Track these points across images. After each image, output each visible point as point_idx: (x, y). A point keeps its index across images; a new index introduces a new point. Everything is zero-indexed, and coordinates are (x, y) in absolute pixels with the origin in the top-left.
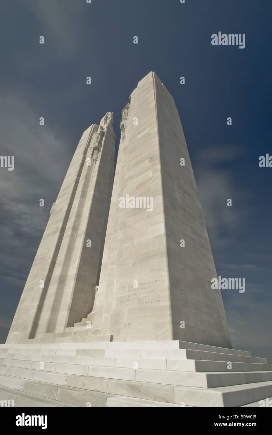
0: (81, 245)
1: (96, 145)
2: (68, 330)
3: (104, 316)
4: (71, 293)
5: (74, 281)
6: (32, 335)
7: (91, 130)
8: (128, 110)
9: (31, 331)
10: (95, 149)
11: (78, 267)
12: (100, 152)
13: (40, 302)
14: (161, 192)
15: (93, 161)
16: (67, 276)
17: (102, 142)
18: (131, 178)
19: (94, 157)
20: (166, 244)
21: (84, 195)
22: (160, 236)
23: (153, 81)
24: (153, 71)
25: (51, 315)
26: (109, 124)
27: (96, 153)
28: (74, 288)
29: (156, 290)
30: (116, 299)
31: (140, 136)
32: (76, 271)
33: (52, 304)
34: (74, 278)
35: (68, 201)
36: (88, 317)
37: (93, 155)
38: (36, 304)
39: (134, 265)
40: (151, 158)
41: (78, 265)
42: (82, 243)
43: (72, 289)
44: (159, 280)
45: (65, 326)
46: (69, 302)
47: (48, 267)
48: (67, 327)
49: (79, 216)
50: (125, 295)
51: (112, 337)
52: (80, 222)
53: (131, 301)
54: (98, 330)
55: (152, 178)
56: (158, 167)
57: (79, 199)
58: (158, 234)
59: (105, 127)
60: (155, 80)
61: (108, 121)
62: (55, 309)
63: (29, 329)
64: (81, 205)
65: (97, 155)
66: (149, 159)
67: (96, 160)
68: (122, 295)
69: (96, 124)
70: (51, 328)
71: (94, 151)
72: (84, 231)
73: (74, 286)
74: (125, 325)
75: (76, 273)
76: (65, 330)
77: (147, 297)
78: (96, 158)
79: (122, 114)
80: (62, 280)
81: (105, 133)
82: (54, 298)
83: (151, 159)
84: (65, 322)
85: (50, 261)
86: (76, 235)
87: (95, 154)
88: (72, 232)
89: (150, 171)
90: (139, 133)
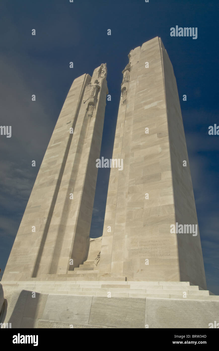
0: (80, 200)
1: (92, 100)
2: (70, 272)
3: (113, 263)
4: (71, 242)
5: (74, 232)
6: (34, 275)
7: (84, 81)
8: (129, 71)
9: (33, 271)
10: (90, 104)
11: (77, 219)
12: (95, 108)
13: (40, 247)
14: (170, 168)
15: (88, 116)
16: (66, 226)
17: (97, 97)
18: (138, 147)
19: (89, 112)
20: (175, 213)
21: (79, 151)
22: (169, 205)
23: (160, 50)
24: (159, 37)
25: (53, 259)
26: (104, 79)
27: (92, 109)
28: (74, 237)
29: (166, 247)
30: (128, 250)
31: (147, 107)
32: (76, 223)
33: (54, 250)
34: (74, 229)
35: (63, 155)
36: (84, 264)
37: (88, 109)
38: (37, 248)
39: (144, 226)
40: (160, 133)
41: (77, 217)
42: (80, 198)
43: (73, 238)
44: (168, 240)
45: (67, 269)
46: (70, 249)
47: (46, 216)
48: (69, 270)
49: (75, 171)
50: (137, 248)
51: (126, 278)
52: (76, 177)
53: (143, 253)
54: (108, 273)
55: (160, 153)
56: (167, 144)
57: (75, 154)
58: (167, 204)
59: (100, 81)
60: (161, 48)
61: (103, 75)
62: (56, 254)
63: (32, 270)
64: (77, 161)
65: (92, 111)
66: (157, 134)
67: (91, 116)
68: (134, 248)
69: (89, 74)
70: (53, 270)
71: (90, 106)
72: (82, 186)
73: (74, 236)
74: (138, 270)
75: (76, 225)
76: (67, 273)
77: (158, 252)
78: (91, 114)
79: (123, 75)
80: (62, 229)
81: (100, 88)
82: (55, 245)
83: (160, 135)
84: (67, 266)
85: (48, 210)
86: (72, 189)
87: (90, 109)
88: (69, 186)
89: (159, 146)
90: (146, 104)
